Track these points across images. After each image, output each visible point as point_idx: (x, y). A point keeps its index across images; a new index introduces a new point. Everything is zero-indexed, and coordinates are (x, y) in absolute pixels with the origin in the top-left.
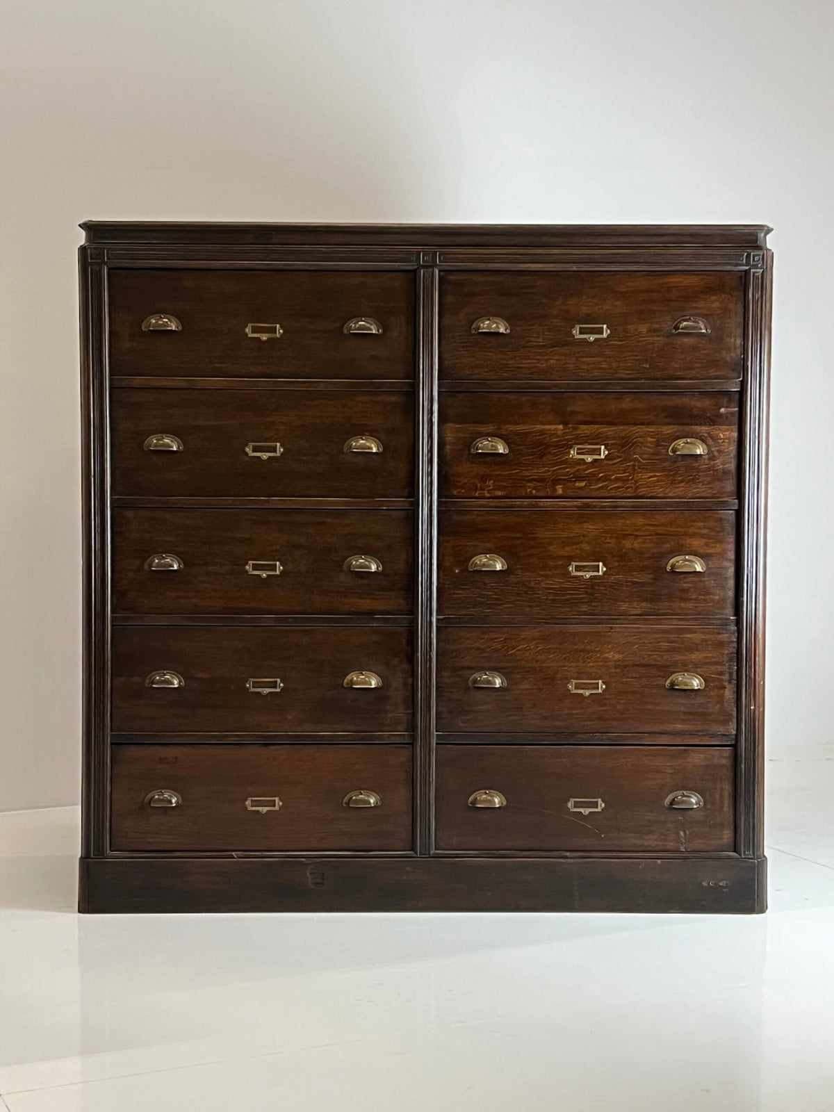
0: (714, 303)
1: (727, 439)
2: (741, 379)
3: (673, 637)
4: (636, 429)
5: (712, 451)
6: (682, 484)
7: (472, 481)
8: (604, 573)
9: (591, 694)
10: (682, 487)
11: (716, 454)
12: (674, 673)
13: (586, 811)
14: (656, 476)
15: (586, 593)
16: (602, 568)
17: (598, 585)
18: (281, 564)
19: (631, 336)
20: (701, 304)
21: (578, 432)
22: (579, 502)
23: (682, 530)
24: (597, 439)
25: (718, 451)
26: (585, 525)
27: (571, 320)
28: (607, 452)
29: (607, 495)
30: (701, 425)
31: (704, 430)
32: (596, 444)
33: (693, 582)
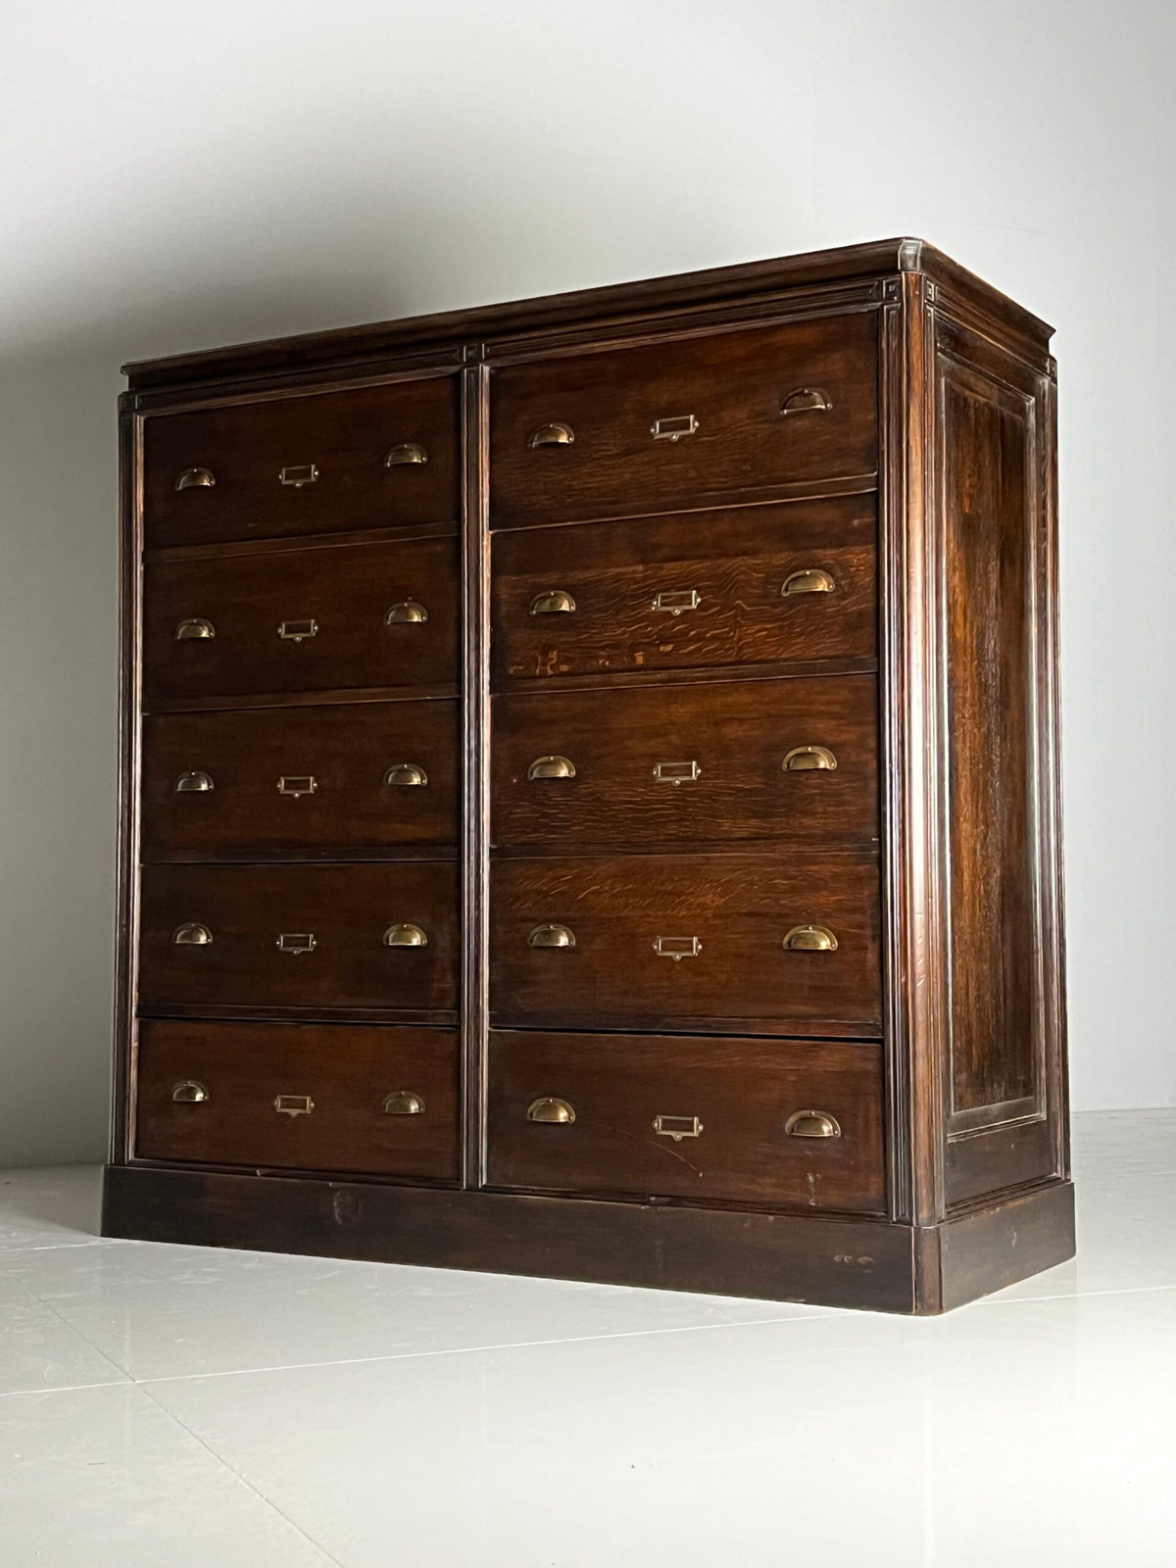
0: (835, 364)
1: (861, 565)
2: (876, 473)
3: (793, 871)
4: (737, 561)
5: (840, 585)
6: (801, 640)
7: (533, 653)
8: (699, 777)
9: (683, 958)
10: (801, 643)
11: (846, 589)
12: (795, 925)
13: (678, 1136)
14: (766, 629)
15: (677, 807)
16: (696, 771)
17: (693, 794)
18: (316, 781)
19: (726, 428)
20: (819, 367)
21: (663, 573)
22: (663, 675)
23: (803, 707)
24: (686, 582)
25: (850, 585)
26: (673, 709)
27: (649, 415)
28: (699, 600)
29: (700, 661)
30: (824, 547)
31: (828, 555)
32: (686, 588)
33: (819, 787)
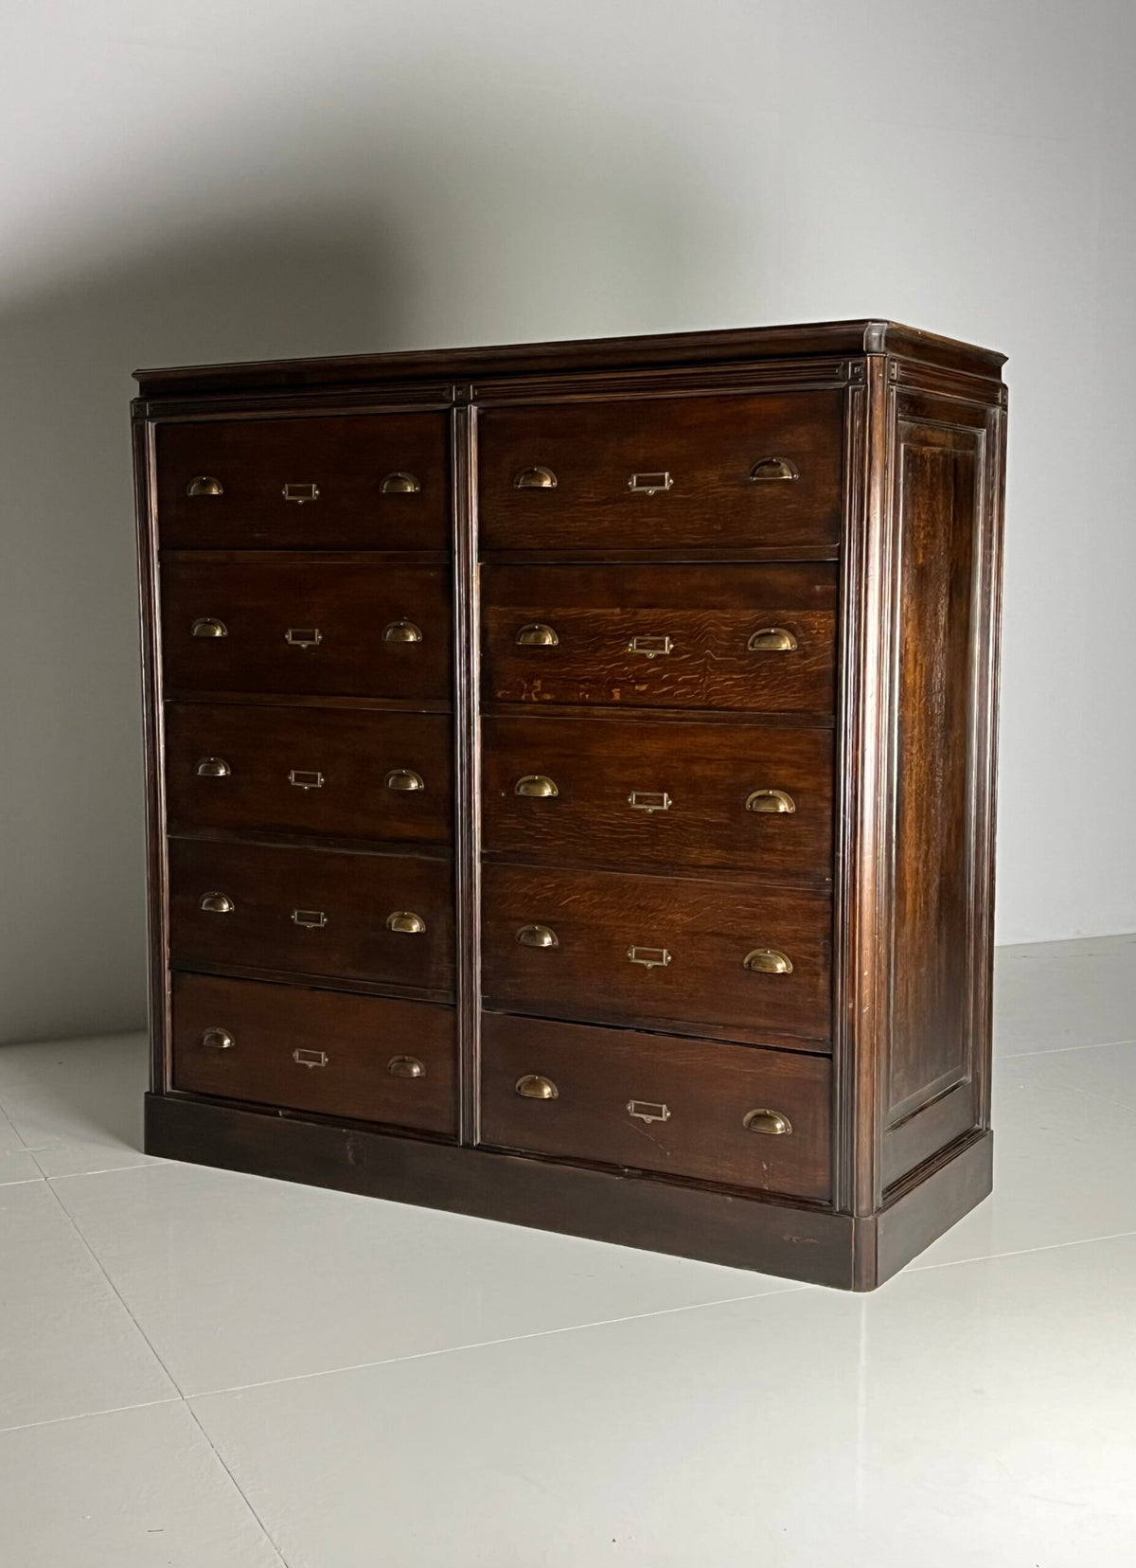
0: (801, 437)
1: (822, 629)
2: (837, 544)
3: (753, 899)
4: (708, 614)
5: (802, 646)
6: (765, 691)
7: (518, 680)
8: (670, 808)
9: (654, 966)
10: (765, 695)
11: (808, 649)
12: (755, 948)
13: (649, 1119)
14: (734, 679)
15: (649, 832)
16: (667, 802)
17: (665, 822)
18: (323, 776)
19: (698, 488)
20: (788, 439)
21: (638, 618)
22: (636, 712)
23: (766, 754)
24: (660, 629)
25: (811, 645)
26: (646, 744)
27: (627, 468)
28: (672, 646)
29: (673, 703)
30: (788, 608)
31: (792, 616)
32: (660, 634)
33: (779, 827)
